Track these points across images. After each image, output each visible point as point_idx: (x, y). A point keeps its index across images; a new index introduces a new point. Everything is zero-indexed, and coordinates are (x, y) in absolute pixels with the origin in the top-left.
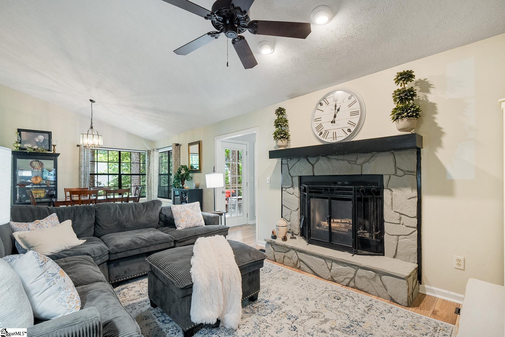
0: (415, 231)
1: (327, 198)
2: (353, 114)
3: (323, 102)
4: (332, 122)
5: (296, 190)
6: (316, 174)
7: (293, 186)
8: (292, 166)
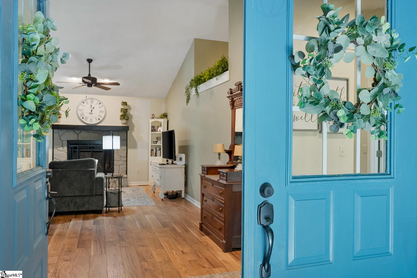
0: (125, 163)
1: (90, 151)
2: (101, 112)
3: (84, 102)
4: (90, 113)
5: (66, 148)
6: (79, 139)
7: (62, 146)
8: (63, 134)
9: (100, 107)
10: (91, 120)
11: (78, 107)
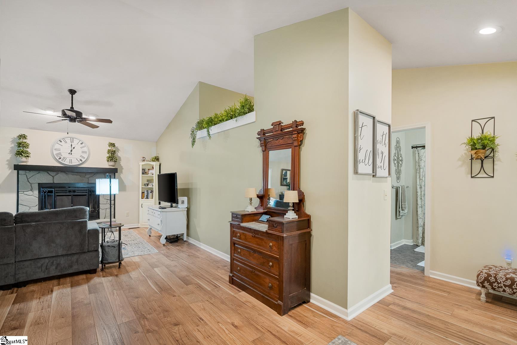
0: (113, 206)
1: (70, 195)
2: (83, 152)
3: (62, 140)
4: (69, 153)
5: (36, 193)
6: (55, 182)
7: (32, 190)
8: (32, 176)
9: (81, 148)
10: (71, 161)
11: (53, 146)
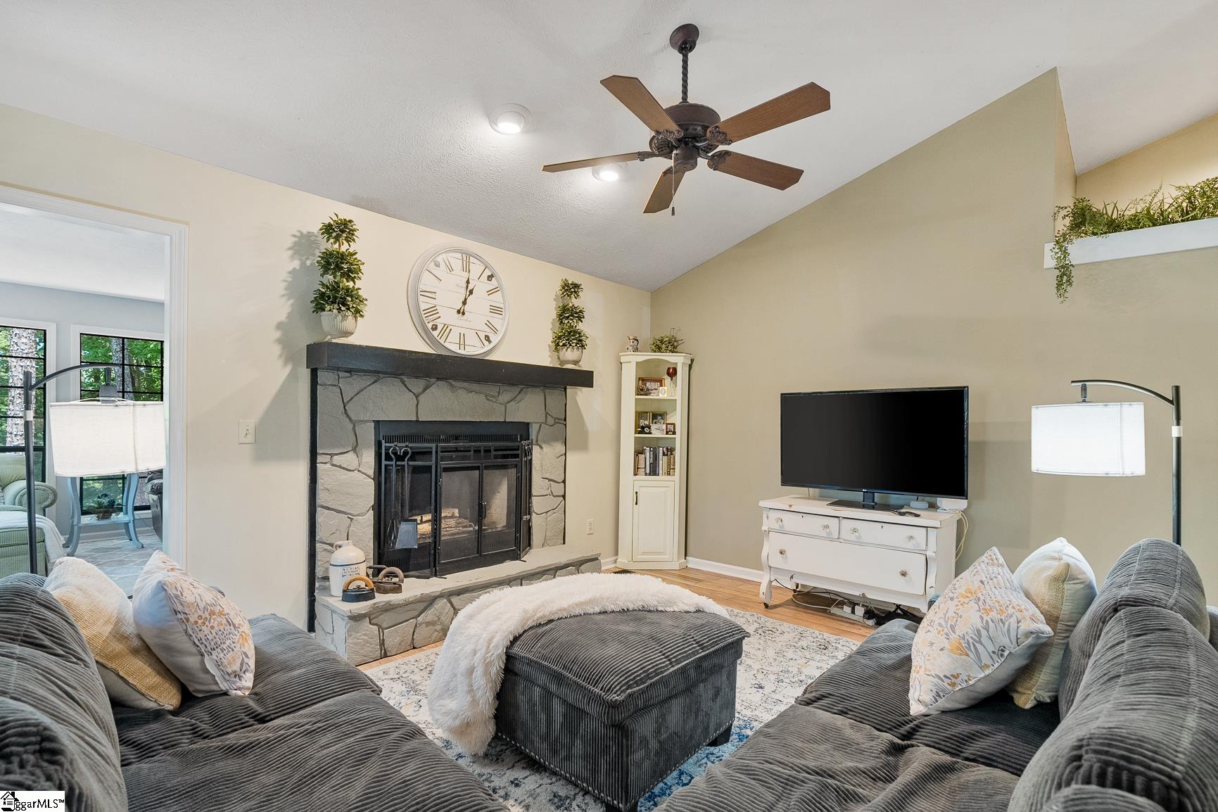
0: (560, 502)
1: (478, 467)
2: (493, 310)
3: (440, 260)
4: (459, 312)
6: (424, 418)
7: (355, 448)
8: (356, 392)
9: (490, 292)
10: (462, 341)
11: (417, 279)
